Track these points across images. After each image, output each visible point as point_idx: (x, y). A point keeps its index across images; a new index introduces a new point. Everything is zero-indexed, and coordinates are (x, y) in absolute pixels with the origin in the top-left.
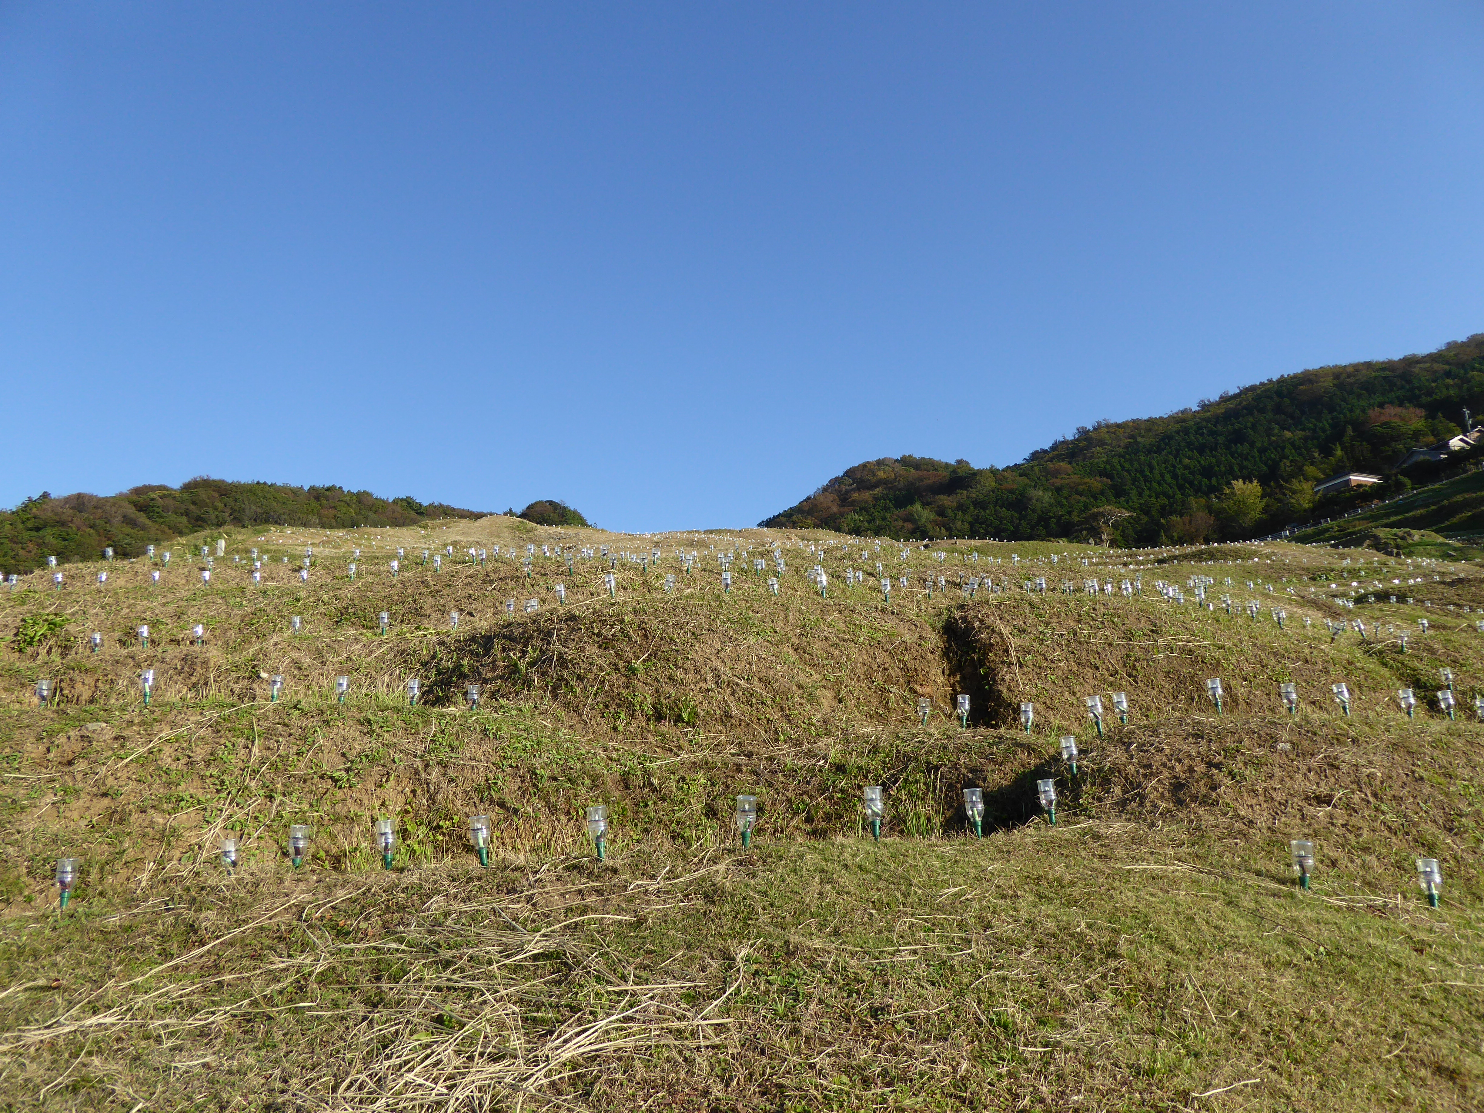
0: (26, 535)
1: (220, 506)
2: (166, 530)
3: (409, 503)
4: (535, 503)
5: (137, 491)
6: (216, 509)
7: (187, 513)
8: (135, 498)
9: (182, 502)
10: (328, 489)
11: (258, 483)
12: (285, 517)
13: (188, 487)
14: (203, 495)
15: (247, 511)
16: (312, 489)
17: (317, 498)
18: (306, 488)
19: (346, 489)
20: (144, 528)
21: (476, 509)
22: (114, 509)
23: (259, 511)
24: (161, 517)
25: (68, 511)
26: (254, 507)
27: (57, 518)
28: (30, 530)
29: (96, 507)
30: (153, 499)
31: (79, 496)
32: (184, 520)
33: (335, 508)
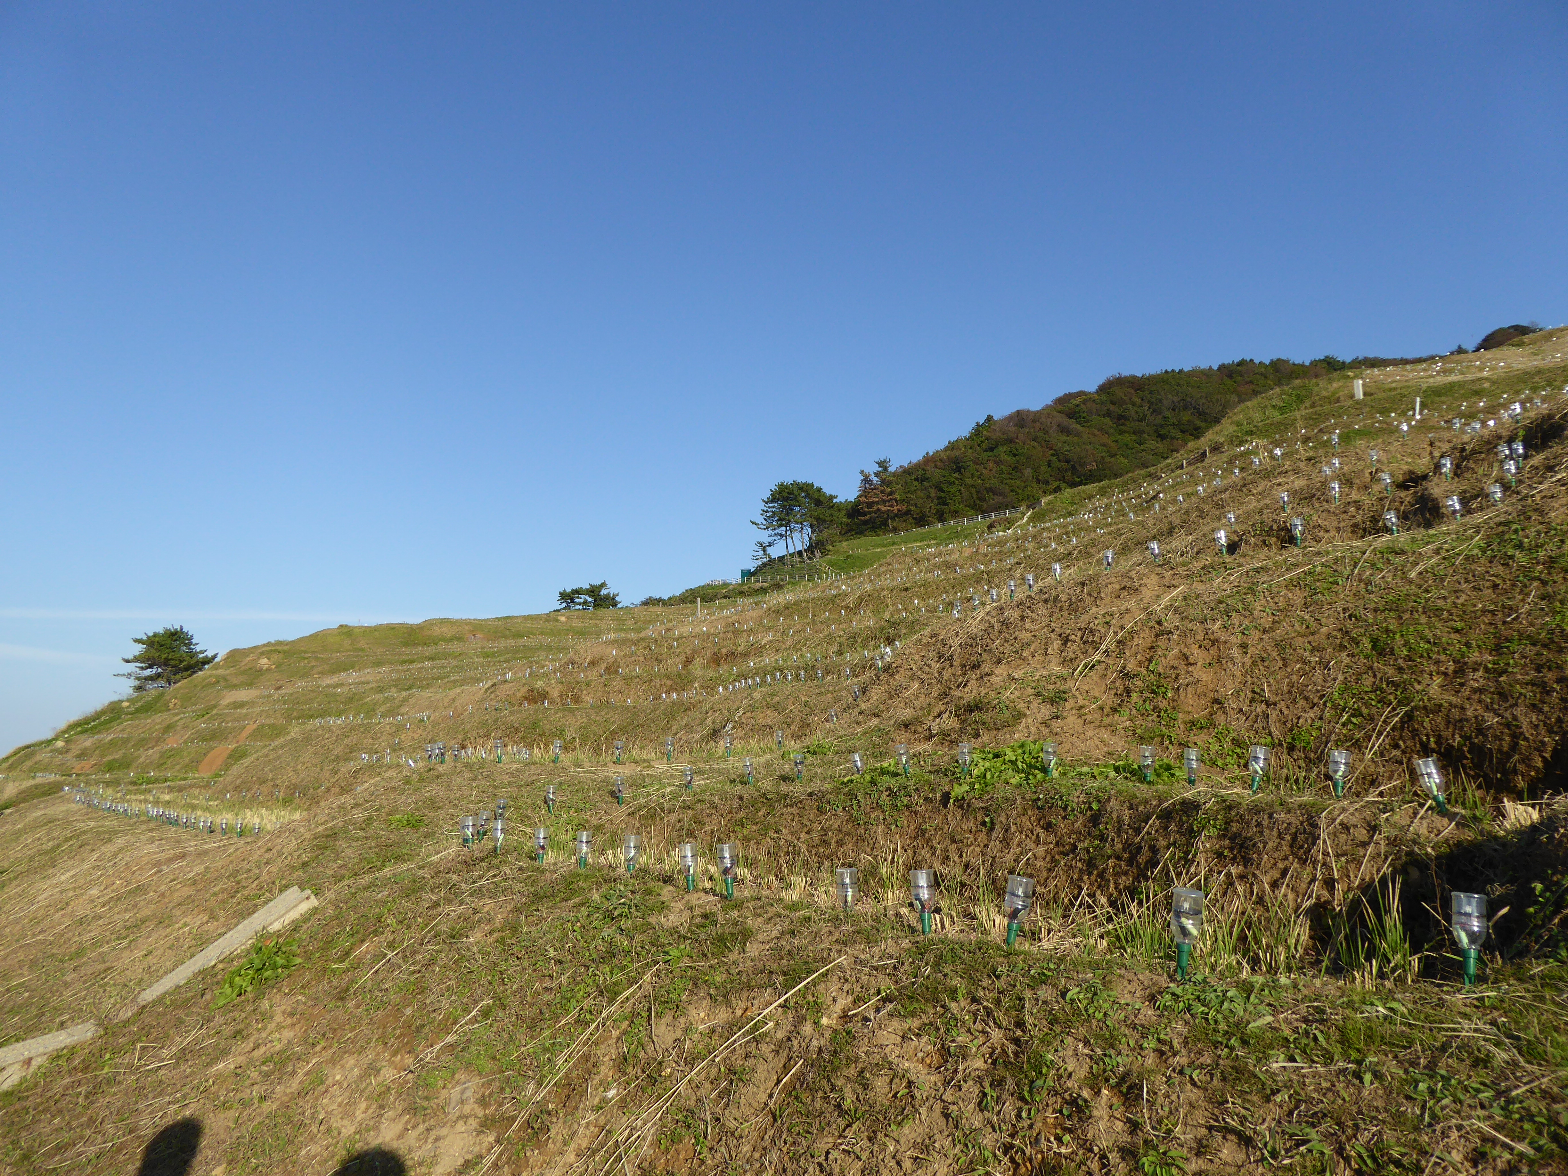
1: (1137, 400)
2: (1096, 432)
3: (1329, 363)
5: (1060, 401)
6: (1134, 405)
7: (1108, 414)
8: (1060, 407)
9: (1102, 403)
10: (1240, 364)
11: (1166, 372)
12: (1203, 401)
13: (1104, 388)
14: (1119, 393)
15: (1165, 402)
16: (1222, 367)
17: (1230, 376)
18: (1215, 368)
19: (1257, 361)
20: (1078, 434)
22: (1049, 420)
23: (1176, 399)
24: (1088, 421)
25: (1013, 429)
26: (1170, 396)
27: (1005, 437)
28: (986, 451)
29: (1033, 421)
30: (1078, 405)
31: (1018, 412)
32: (1107, 420)
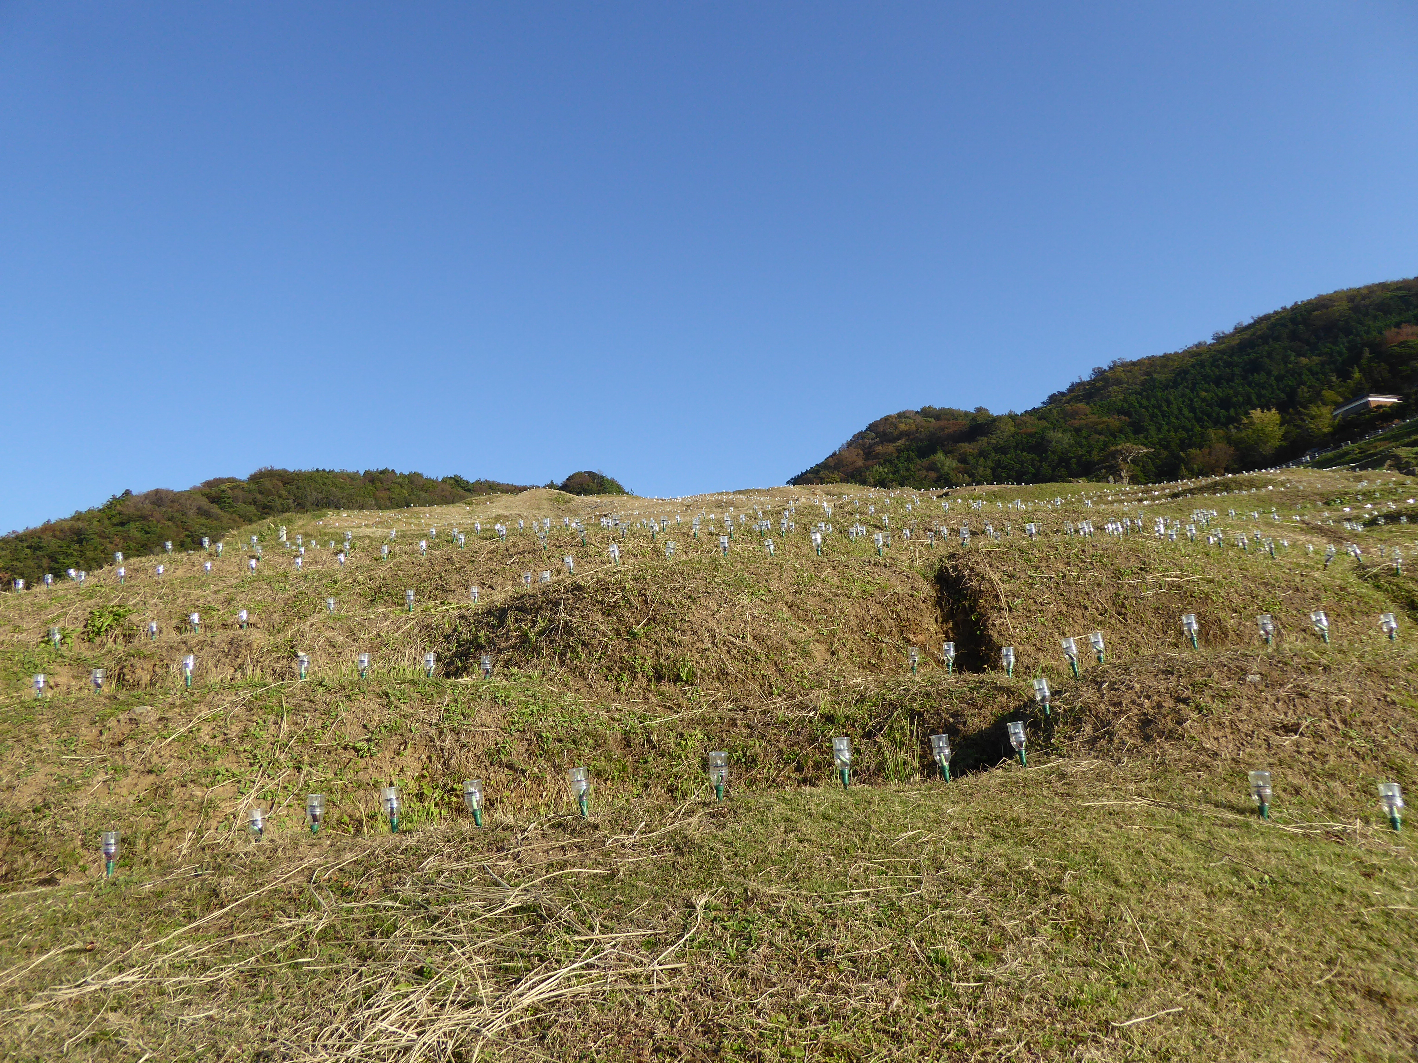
0: (113, 530)
1: (285, 494)
2: (237, 518)
3: (457, 481)
4: (575, 475)
5: (209, 484)
6: (280, 497)
7: (255, 502)
8: (208, 491)
9: (250, 492)
10: (382, 472)
11: (317, 470)
12: (344, 501)
13: (254, 478)
14: (268, 484)
15: (309, 497)
16: (367, 473)
17: (372, 481)
18: (362, 473)
19: (398, 472)
20: (217, 518)
21: (519, 483)
22: (189, 502)
23: (320, 496)
24: (232, 507)
25: (148, 506)
26: (314, 493)
27: (139, 513)
28: (116, 525)
29: (172, 501)
30: (223, 491)
31: (157, 491)
32: (253, 508)
33: (389, 489)
